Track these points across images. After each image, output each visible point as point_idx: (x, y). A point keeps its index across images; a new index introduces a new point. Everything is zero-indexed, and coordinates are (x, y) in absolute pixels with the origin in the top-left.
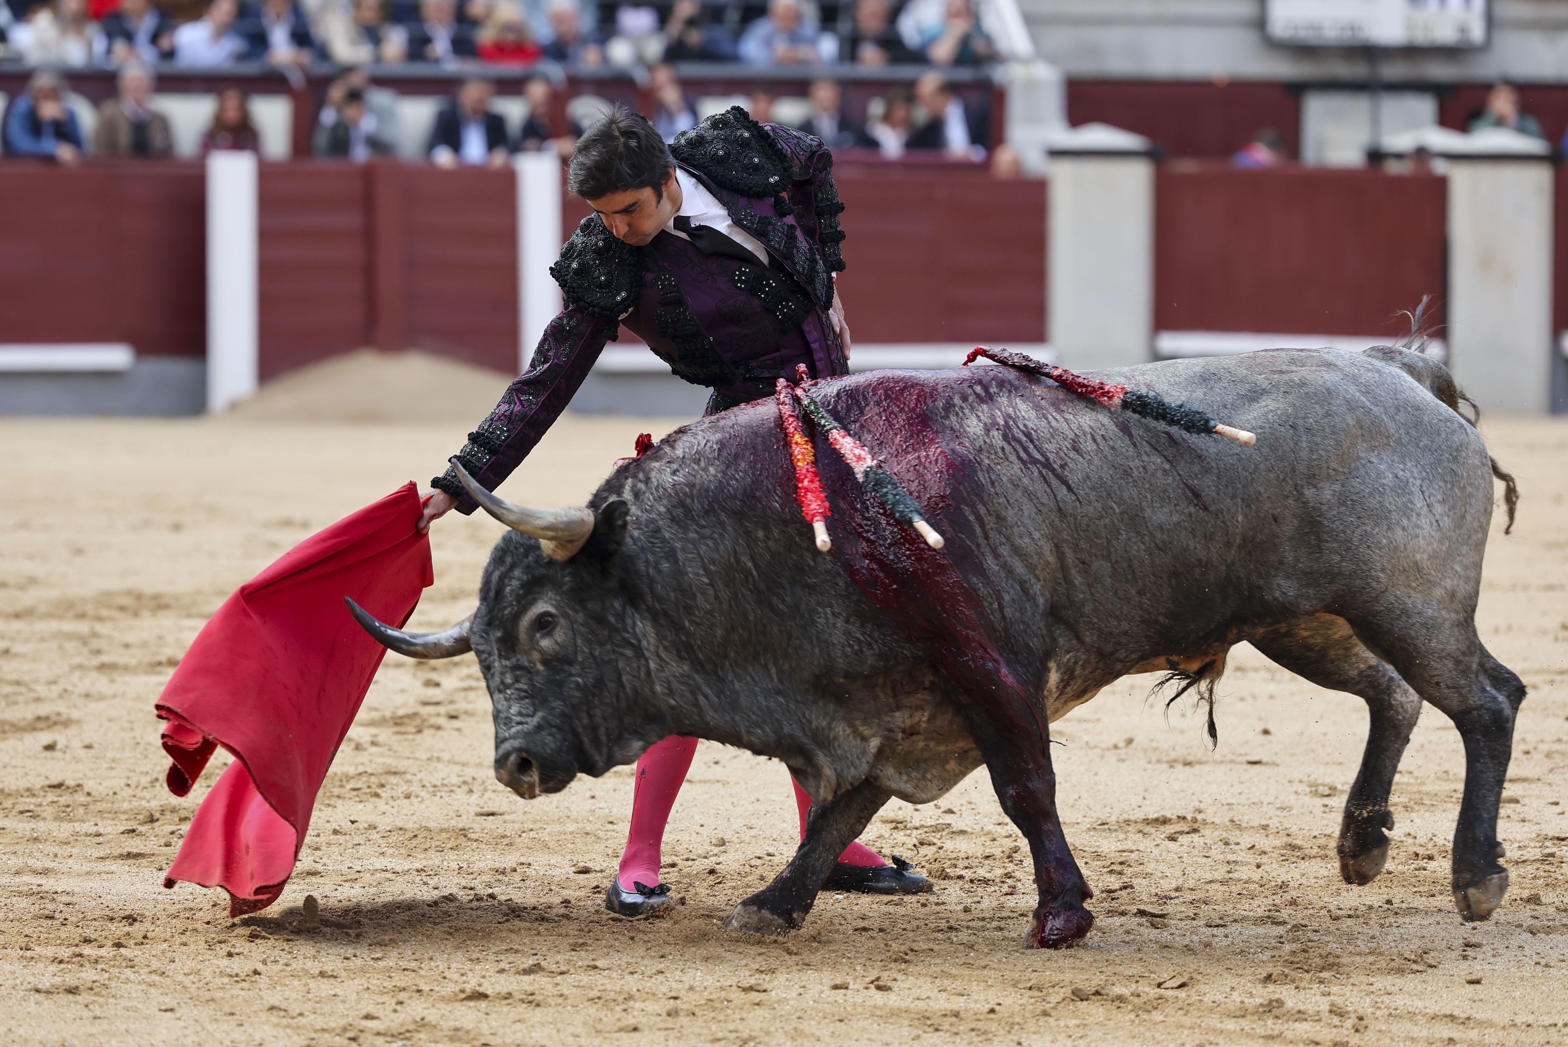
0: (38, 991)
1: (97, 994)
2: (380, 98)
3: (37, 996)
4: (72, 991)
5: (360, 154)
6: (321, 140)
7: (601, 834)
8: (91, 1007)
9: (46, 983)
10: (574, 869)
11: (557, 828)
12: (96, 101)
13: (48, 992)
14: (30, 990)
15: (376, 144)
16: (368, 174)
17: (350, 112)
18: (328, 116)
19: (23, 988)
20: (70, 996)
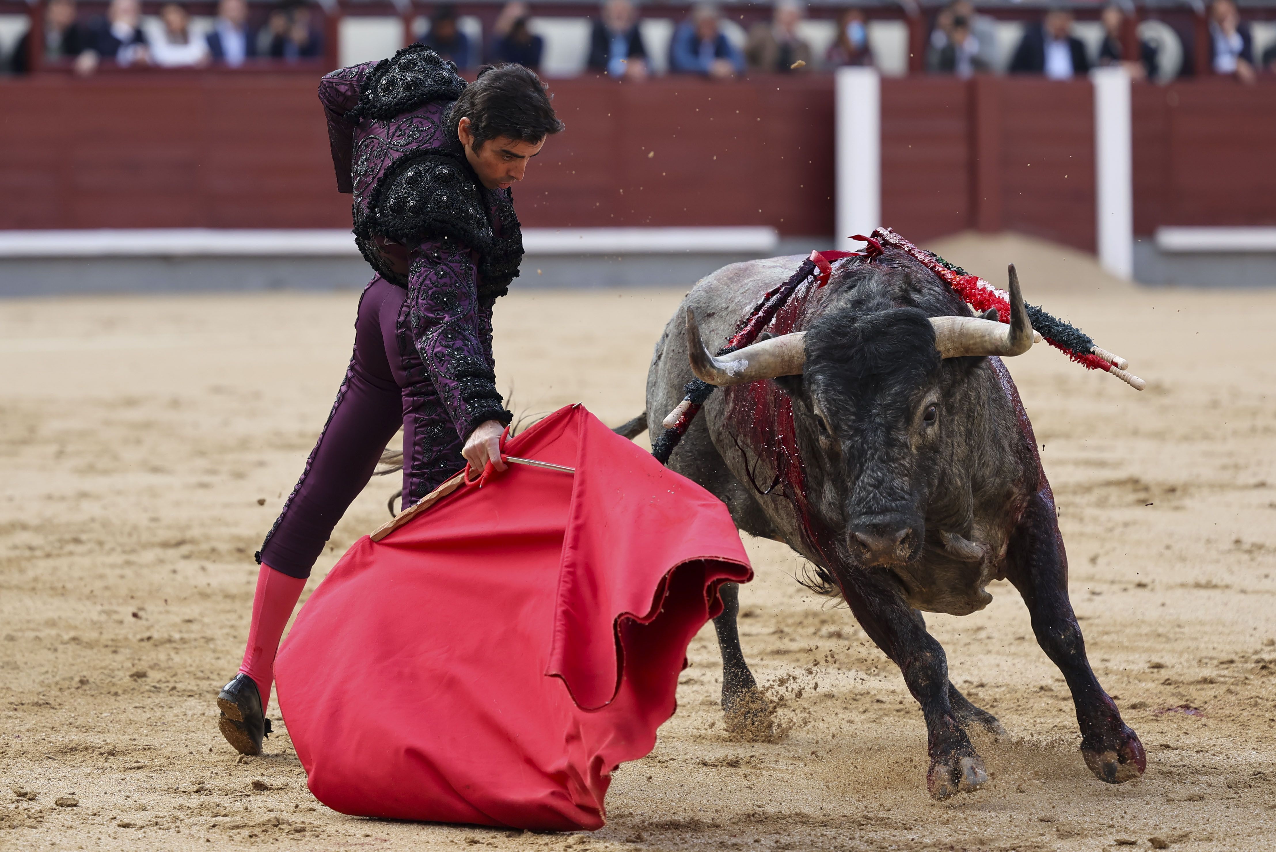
0: (705, 764)
1: (754, 767)
2: (982, 24)
3: (704, 768)
4: (735, 764)
5: (965, 70)
6: (934, 59)
7: (1171, 636)
8: (749, 778)
9: (710, 757)
10: (1148, 665)
11: (1134, 630)
12: (745, 26)
13: (714, 766)
14: (699, 764)
15: (978, 63)
16: (971, 87)
17: (958, 36)
18: (939, 39)
19: (693, 761)
20: (732, 769)
